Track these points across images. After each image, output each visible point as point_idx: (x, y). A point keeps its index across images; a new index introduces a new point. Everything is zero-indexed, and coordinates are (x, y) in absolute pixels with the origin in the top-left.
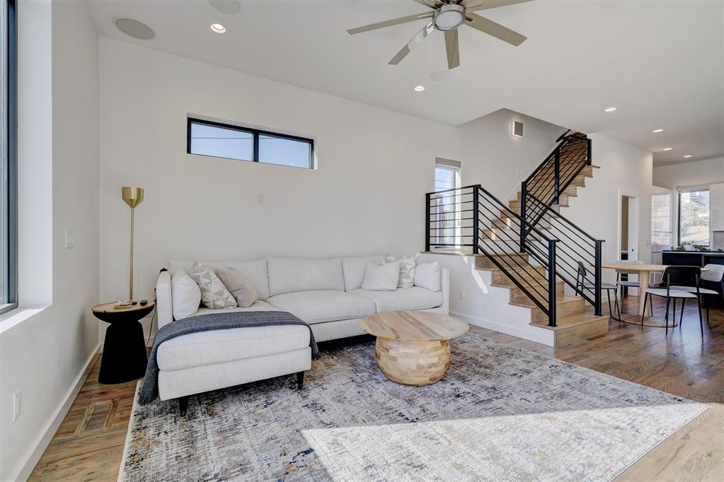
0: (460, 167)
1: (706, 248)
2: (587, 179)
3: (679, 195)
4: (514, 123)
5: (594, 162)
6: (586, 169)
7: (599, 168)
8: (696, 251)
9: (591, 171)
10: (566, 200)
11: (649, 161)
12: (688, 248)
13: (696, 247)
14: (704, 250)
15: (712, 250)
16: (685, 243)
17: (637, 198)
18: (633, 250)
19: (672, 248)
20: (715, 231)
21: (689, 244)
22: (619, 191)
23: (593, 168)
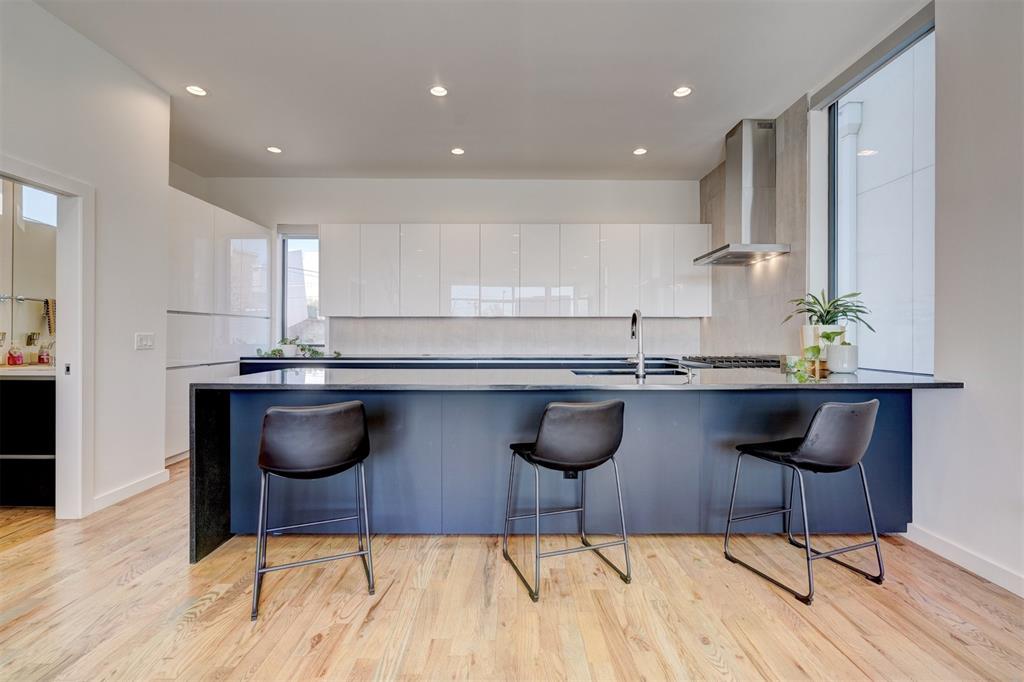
1: (320, 350)
3: (284, 241)
8: (302, 357)
12: (290, 351)
13: (303, 348)
14: (314, 354)
17: (80, 199)
18: (68, 369)
19: (259, 350)
20: (331, 317)
21: (291, 342)
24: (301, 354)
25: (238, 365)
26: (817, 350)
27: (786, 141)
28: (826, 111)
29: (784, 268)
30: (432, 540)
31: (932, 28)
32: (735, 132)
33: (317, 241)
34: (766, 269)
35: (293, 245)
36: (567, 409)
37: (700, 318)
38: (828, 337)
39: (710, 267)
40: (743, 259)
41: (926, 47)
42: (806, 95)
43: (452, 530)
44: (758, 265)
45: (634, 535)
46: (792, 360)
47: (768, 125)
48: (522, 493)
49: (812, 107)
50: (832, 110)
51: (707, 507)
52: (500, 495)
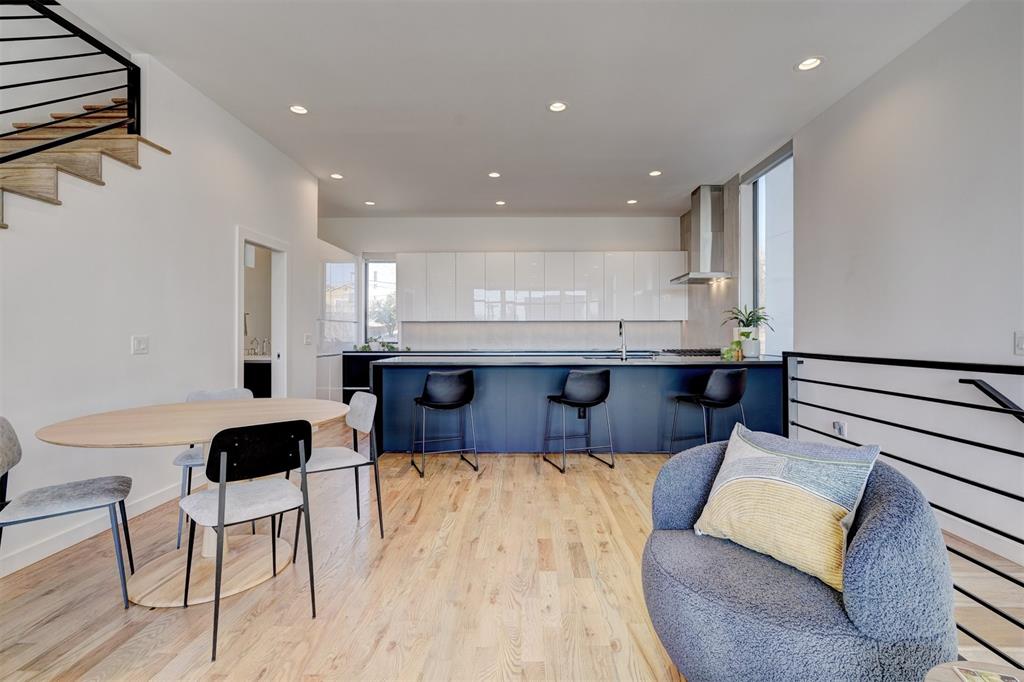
1: (395, 346)
2: (111, 165)
3: (366, 265)
7: (166, 151)
8: (384, 351)
9: (135, 151)
12: (375, 347)
13: (383, 345)
14: (392, 349)
15: (399, 350)
16: (372, 340)
17: (285, 254)
18: (279, 356)
19: (355, 347)
20: (403, 322)
21: (375, 340)
22: (237, 228)
23: (140, 143)
24: (382, 349)
25: (341, 357)
26: (739, 343)
27: (729, 201)
28: (751, 186)
29: (728, 287)
30: (500, 455)
31: (792, 155)
32: (696, 192)
33: (394, 265)
34: (719, 287)
35: (372, 267)
36: (578, 374)
37: (681, 321)
38: (747, 335)
39: (687, 285)
40: (705, 281)
41: (788, 166)
42: (738, 175)
43: (512, 451)
44: (714, 284)
45: (619, 453)
46: (724, 350)
47: (718, 189)
48: (553, 427)
49: (743, 181)
50: (755, 184)
51: (663, 436)
52: (540, 428)
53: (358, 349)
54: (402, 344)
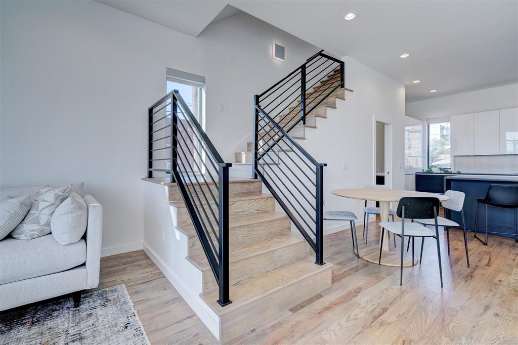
0: (204, 82)
1: (448, 170)
2: (338, 101)
3: (428, 125)
4: (274, 45)
5: (346, 86)
6: (339, 91)
7: (352, 91)
8: (441, 173)
9: (343, 94)
10: (314, 120)
11: (402, 92)
12: (435, 170)
13: (441, 169)
14: (447, 172)
15: (452, 173)
16: (432, 166)
17: (391, 125)
18: (388, 173)
19: (423, 170)
20: (455, 156)
21: (435, 167)
22: (374, 116)
23: (345, 91)
25: (415, 175)
35: (432, 126)
53: (425, 171)
54: (454, 169)
